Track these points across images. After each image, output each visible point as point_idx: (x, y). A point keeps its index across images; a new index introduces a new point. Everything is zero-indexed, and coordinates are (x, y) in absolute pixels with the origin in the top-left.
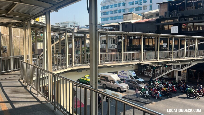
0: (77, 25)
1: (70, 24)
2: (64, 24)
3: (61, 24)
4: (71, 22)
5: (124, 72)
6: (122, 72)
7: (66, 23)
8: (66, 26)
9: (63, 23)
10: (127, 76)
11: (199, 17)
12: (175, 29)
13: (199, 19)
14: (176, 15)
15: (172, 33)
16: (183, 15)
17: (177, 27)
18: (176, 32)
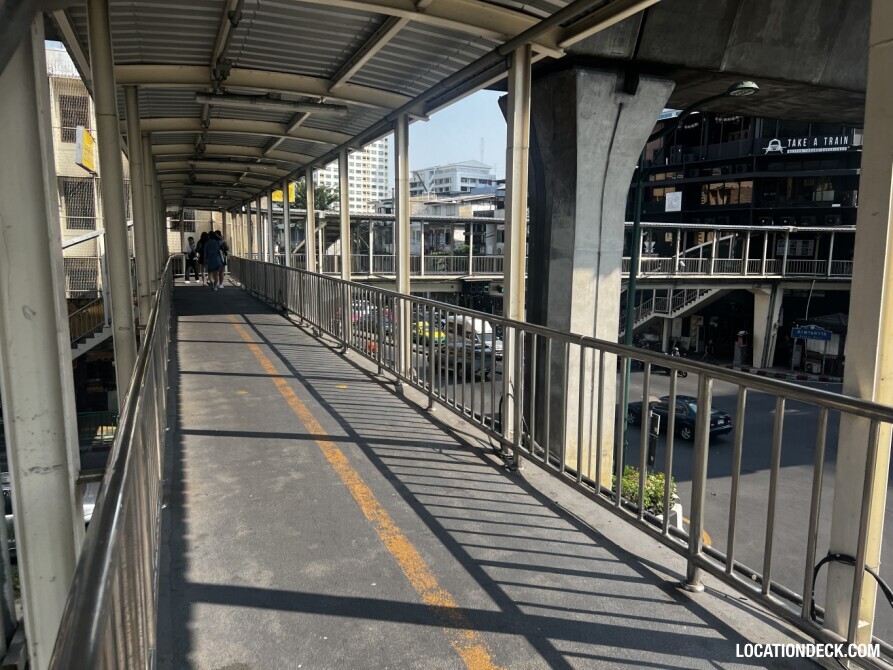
0: (484, 177)
1: (459, 175)
2: (441, 172)
3: (432, 173)
4: (464, 167)
7: (447, 171)
8: (447, 180)
9: (439, 171)
11: (735, 167)
12: (674, 201)
13: (734, 172)
14: (679, 159)
15: (667, 210)
16: (697, 158)
17: (679, 194)
18: (678, 208)
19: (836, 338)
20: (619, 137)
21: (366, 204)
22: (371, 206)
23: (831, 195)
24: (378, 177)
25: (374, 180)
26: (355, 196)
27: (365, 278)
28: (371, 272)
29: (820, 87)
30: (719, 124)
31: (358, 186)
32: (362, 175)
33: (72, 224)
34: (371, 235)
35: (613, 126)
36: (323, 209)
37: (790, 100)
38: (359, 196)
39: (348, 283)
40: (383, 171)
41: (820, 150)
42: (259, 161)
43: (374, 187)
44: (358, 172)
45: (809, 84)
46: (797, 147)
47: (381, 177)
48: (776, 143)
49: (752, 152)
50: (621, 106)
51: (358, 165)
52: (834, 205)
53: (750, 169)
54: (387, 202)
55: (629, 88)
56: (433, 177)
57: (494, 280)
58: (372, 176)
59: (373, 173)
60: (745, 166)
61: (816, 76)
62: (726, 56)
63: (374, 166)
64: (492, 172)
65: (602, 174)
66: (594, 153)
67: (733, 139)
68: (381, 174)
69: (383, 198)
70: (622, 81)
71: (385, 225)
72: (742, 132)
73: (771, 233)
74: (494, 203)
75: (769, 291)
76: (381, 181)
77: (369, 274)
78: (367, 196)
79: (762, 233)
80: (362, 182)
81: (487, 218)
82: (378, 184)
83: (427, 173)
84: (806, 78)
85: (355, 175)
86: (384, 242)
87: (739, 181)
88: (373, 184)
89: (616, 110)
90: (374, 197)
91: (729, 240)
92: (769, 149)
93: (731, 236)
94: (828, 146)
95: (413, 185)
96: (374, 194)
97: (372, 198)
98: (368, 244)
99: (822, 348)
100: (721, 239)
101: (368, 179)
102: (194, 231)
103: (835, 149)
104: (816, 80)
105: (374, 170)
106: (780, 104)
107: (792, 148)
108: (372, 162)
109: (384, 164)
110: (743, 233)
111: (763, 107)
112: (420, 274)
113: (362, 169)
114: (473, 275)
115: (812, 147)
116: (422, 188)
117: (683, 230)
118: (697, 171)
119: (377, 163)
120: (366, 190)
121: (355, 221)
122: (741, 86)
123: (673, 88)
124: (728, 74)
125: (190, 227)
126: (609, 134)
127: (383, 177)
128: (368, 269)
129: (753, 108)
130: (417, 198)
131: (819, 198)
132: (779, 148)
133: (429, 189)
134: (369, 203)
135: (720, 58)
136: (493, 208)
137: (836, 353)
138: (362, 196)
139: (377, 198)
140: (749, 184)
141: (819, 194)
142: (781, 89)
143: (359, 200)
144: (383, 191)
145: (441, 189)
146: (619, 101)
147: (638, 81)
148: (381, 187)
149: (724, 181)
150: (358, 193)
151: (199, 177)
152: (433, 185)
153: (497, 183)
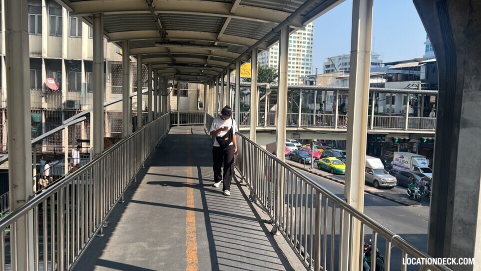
0: (375, 61)
3: (340, 59)
5: (404, 159)
6: (401, 157)
10: (408, 166)
21: (297, 78)
22: (300, 79)
24: (306, 62)
25: (303, 64)
26: (291, 74)
27: (296, 129)
28: (300, 126)
31: (293, 67)
32: (296, 61)
33: (115, 91)
34: (301, 100)
36: (270, 82)
38: (293, 74)
39: (282, 164)
40: (309, 58)
42: (216, 44)
43: (303, 68)
44: (294, 59)
47: (307, 62)
51: (294, 55)
54: (311, 77)
56: (341, 61)
57: (390, 133)
58: (302, 62)
59: (303, 59)
63: (303, 55)
64: (380, 58)
68: (307, 60)
69: (308, 74)
71: (309, 92)
74: (385, 78)
76: (307, 64)
77: (298, 127)
78: (298, 74)
80: (295, 65)
81: (381, 89)
82: (305, 66)
83: (337, 59)
85: (291, 61)
86: (308, 102)
88: (302, 66)
90: (302, 74)
95: (328, 66)
96: (303, 72)
97: (301, 74)
98: (299, 105)
101: (300, 63)
102: (187, 96)
105: (303, 58)
108: (302, 53)
109: (310, 54)
112: (334, 128)
113: (296, 57)
114: (374, 129)
116: (334, 68)
119: (305, 53)
120: (298, 70)
121: (290, 91)
125: (185, 94)
127: (309, 62)
128: (296, 123)
130: (331, 75)
133: (338, 69)
134: (299, 78)
136: (384, 81)
138: (295, 74)
139: (304, 74)
143: (293, 76)
144: (308, 71)
145: (346, 69)
148: (307, 68)
150: (293, 72)
151: (178, 60)
152: (340, 66)
153: (386, 64)
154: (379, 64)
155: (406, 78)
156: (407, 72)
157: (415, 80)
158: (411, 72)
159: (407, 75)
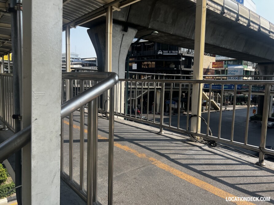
11: (151, 58)
12: (135, 66)
13: (150, 59)
14: (136, 54)
15: (133, 69)
16: (141, 55)
17: (136, 64)
18: (136, 69)
19: (176, 103)
20: (123, 43)
23: (174, 66)
29: (172, 35)
30: (146, 45)
35: (121, 40)
37: (165, 38)
41: (171, 54)
45: (170, 34)
46: (165, 53)
48: (160, 52)
49: (154, 54)
50: (123, 35)
52: (175, 69)
53: (154, 58)
55: (125, 30)
60: (153, 57)
61: (171, 32)
62: (150, 24)
64: (79, 56)
65: (118, 54)
66: (116, 47)
67: (150, 50)
70: (123, 28)
72: (152, 48)
73: (160, 75)
75: (160, 91)
79: (158, 75)
84: (169, 32)
87: (151, 62)
89: (122, 36)
91: (149, 77)
92: (159, 53)
93: (150, 76)
94: (173, 53)
99: (173, 106)
100: (148, 77)
103: (175, 54)
104: (171, 33)
106: (163, 39)
107: (164, 53)
110: (153, 76)
111: (159, 39)
115: (169, 53)
117: (138, 74)
118: (141, 58)
122: (154, 32)
123: (137, 31)
124: (150, 29)
126: (120, 42)
129: (156, 40)
131: (171, 67)
132: (161, 53)
135: (149, 25)
136: (81, 66)
137: (177, 107)
140: (154, 63)
141: (171, 66)
142: (163, 35)
146: (123, 33)
147: (128, 28)
149: (148, 61)
153: (82, 59)
154: (78, 59)
155: (90, 65)
156: (91, 63)
157: (94, 66)
158: (93, 63)
159: (91, 64)
